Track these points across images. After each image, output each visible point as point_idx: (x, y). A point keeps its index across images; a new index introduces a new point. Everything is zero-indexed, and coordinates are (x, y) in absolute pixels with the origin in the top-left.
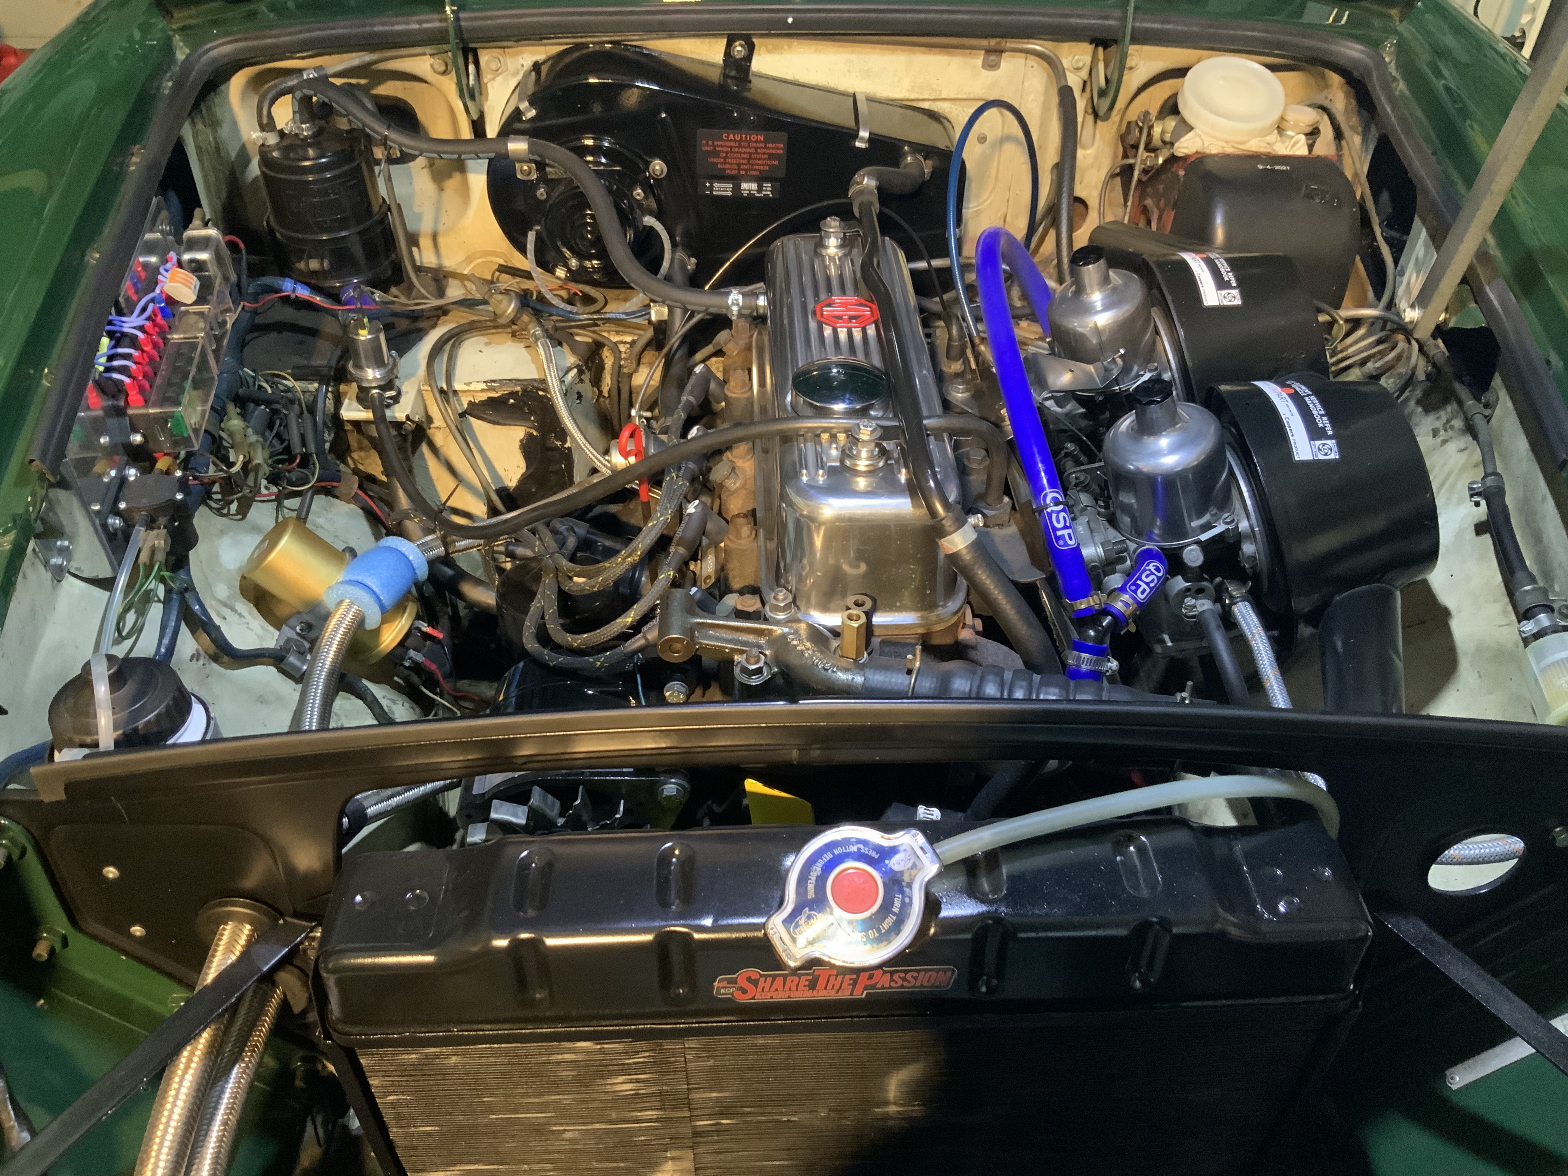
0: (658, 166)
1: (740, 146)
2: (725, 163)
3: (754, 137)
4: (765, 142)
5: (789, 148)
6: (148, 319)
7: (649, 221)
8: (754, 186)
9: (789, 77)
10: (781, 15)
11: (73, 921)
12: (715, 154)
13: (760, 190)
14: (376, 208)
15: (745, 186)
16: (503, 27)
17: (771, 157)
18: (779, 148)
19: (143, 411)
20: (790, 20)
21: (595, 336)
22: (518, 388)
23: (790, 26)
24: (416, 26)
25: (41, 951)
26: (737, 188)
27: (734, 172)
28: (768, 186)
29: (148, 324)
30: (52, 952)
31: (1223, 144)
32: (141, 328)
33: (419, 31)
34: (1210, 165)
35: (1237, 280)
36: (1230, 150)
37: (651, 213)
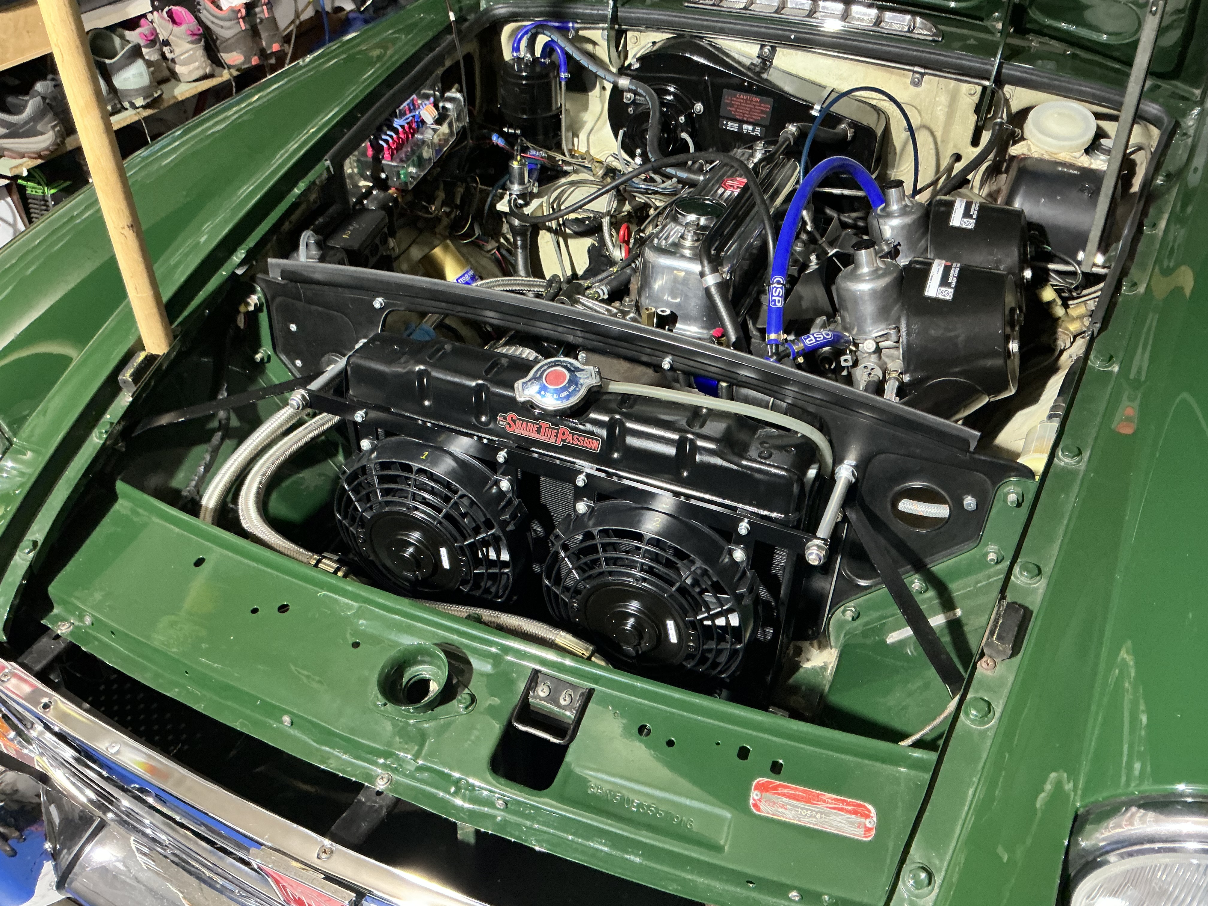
0: (699, 107)
1: (746, 103)
2: (736, 111)
3: (754, 99)
4: (760, 102)
5: (774, 109)
6: (408, 123)
7: (684, 135)
8: (750, 128)
9: (794, 72)
10: (788, 33)
11: (274, 348)
12: (732, 105)
13: (753, 131)
14: (554, 108)
15: (745, 126)
16: (639, 19)
17: (763, 112)
18: (767, 107)
19: (390, 163)
20: (793, 37)
21: (647, 200)
22: (592, 215)
23: (792, 41)
24: (596, 12)
25: (258, 357)
26: (741, 128)
27: (741, 118)
28: (758, 129)
29: (406, 126)
30: (262, 359)
31: (1043, 152)
32: (402, 127)
33: (597, 15)
34: (1029, 163)
35: (978, 217)
36: (1046, 157)
37: (687, 132)
